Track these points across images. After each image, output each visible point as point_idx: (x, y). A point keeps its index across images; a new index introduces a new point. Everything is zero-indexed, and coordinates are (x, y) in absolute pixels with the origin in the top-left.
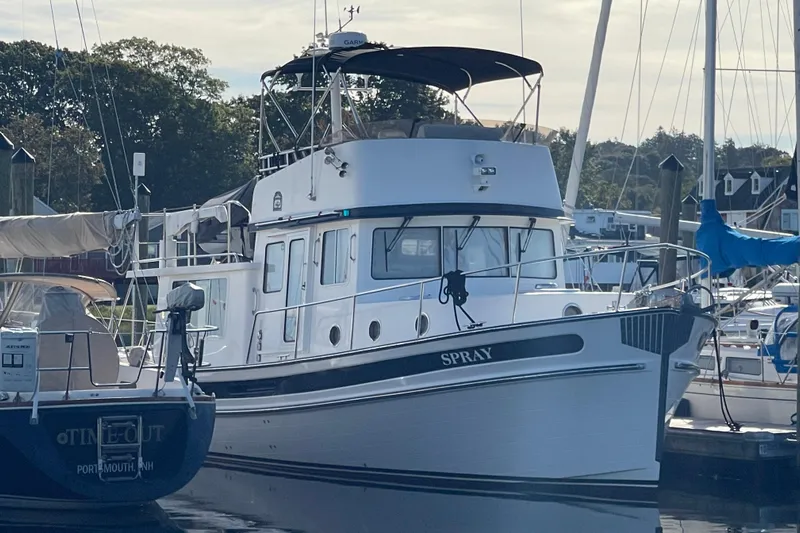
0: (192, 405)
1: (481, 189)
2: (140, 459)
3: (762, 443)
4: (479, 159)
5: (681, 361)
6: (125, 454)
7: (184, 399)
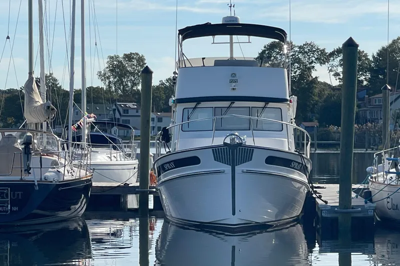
0: (36, 184)
1: (234, 89)
2: (9, 206)
3: (324, 210)
4: (234, 75)
5: (245, 169)
6: (4, 203)
7: (34, 181)
